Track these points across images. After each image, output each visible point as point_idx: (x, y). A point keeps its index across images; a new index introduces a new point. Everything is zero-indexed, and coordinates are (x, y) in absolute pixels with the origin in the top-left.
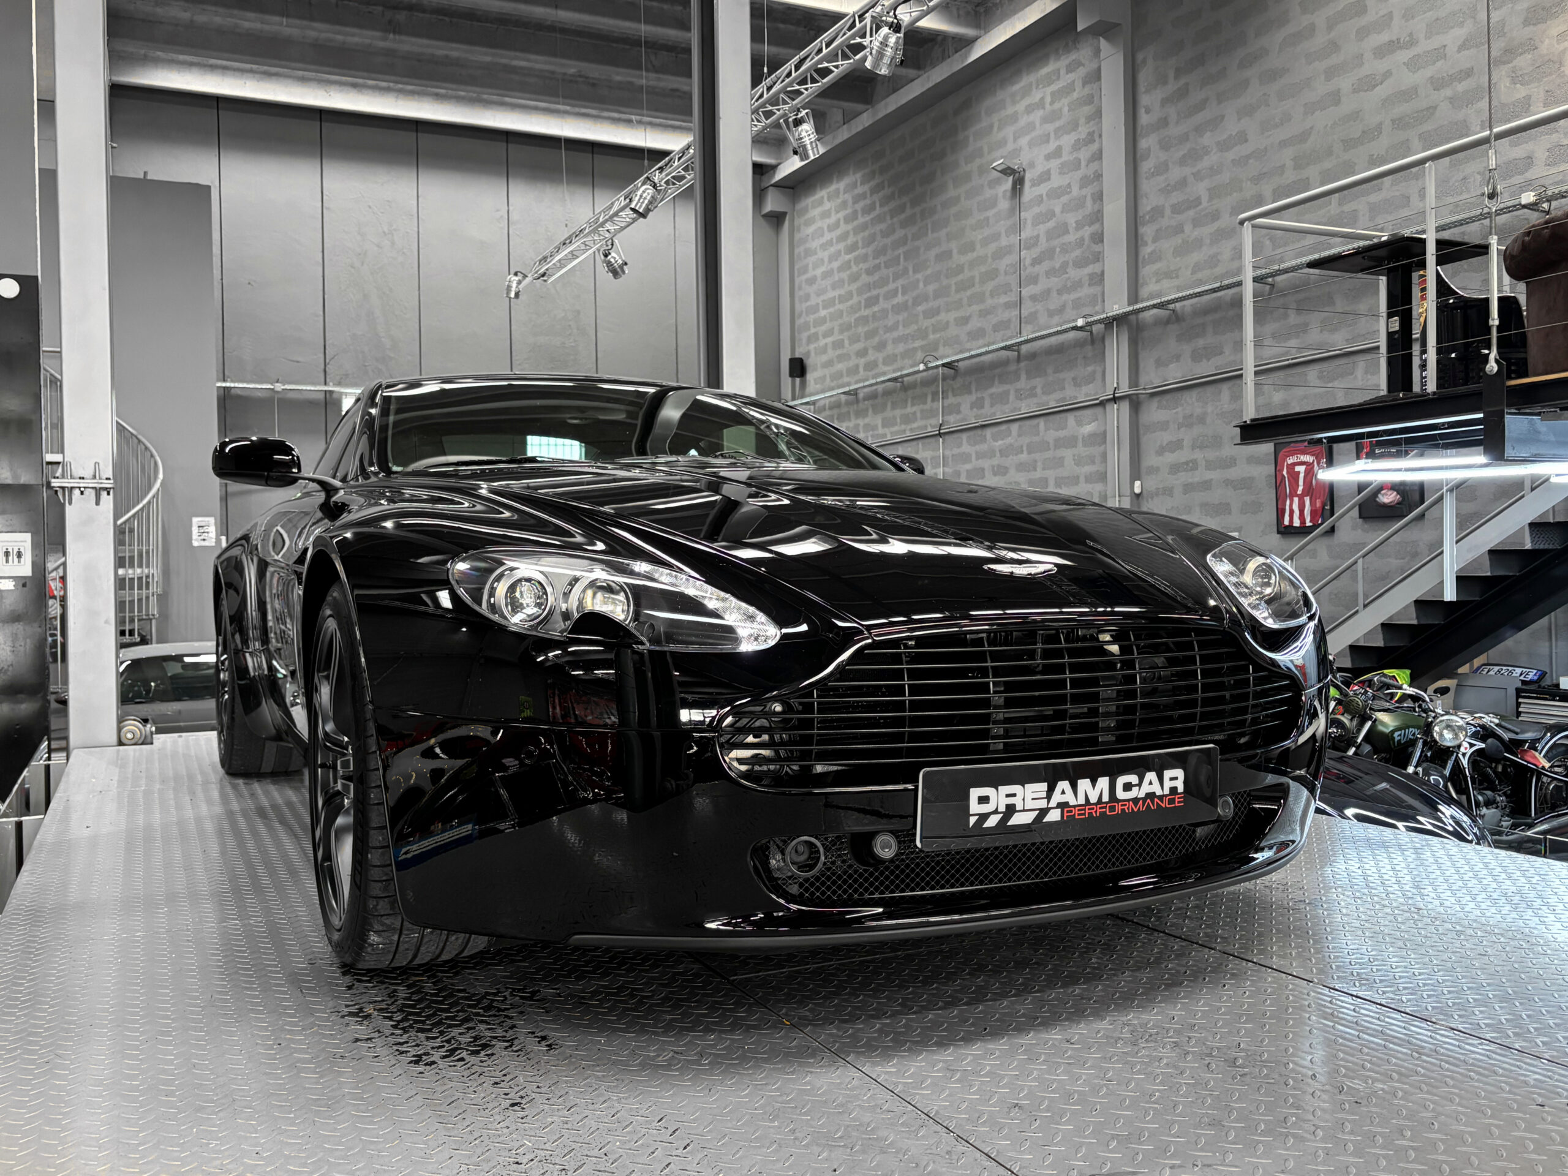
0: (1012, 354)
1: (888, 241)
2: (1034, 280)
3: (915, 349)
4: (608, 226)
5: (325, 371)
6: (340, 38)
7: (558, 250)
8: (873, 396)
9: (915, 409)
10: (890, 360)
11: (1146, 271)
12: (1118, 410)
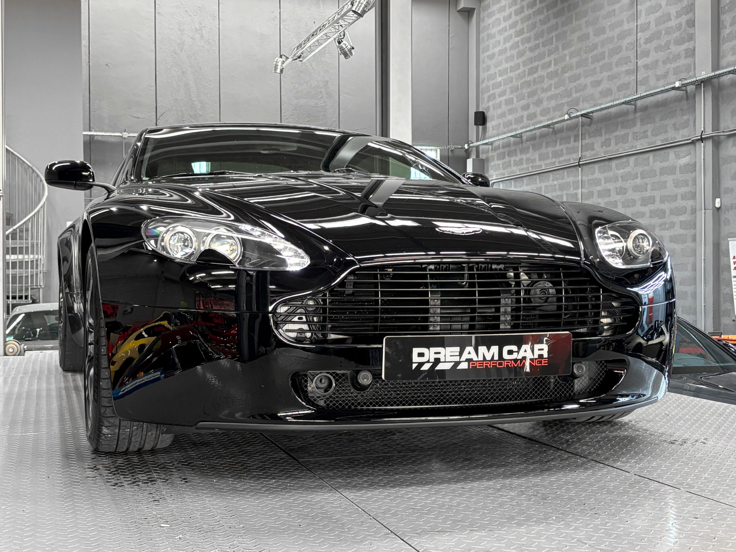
0: (631, 107)
1: (545, 27)
2: (646, 54)
3: (563, 105)
5: (156, 124)
7: (309, 39)
8: (533, 138)
9: (562, 146)
10: (545, 112)
11: (726, 47)
12: (704, 147)
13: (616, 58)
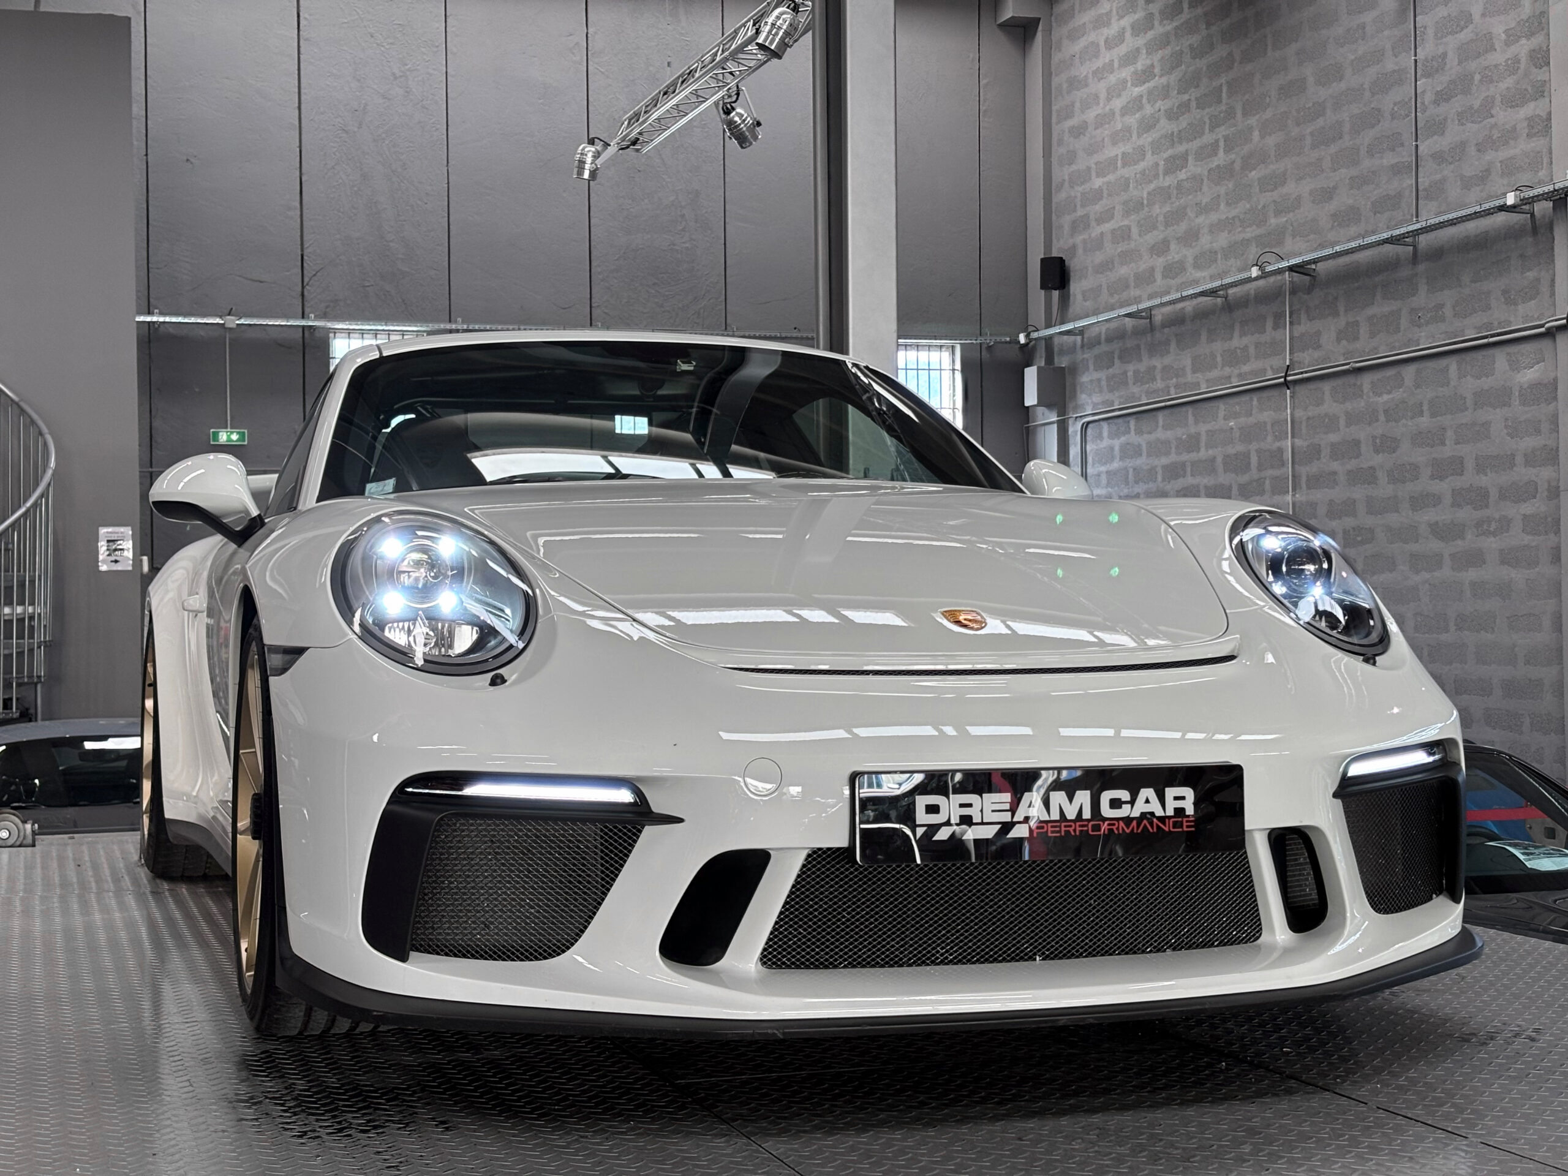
0: (1403, 251)
2: (1438, 127)
3: (1246, 243)
4: (731, 66)
5: (303, 295)
7: (655, 103)
8: (1177, 321)
9: (1246, 340)
10: (1205, 259)
13: (1367, 137)
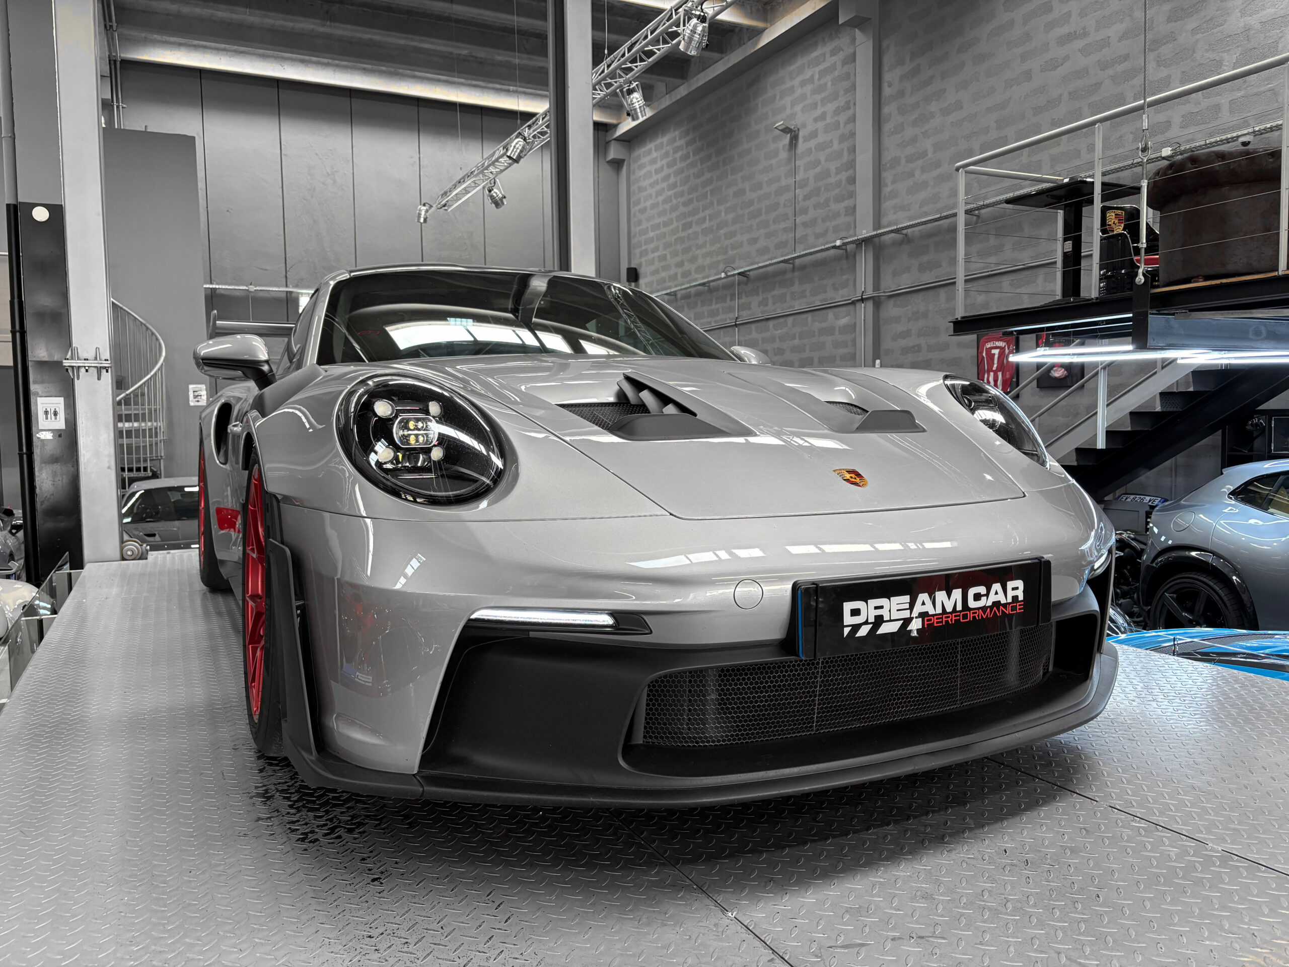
0: (788, 266)
1: (699, 181)
2: (805, 211)
3: (719, 262)
4: (492, 169)
5: (286, 277)
6: (291, 24)
7: (455, 187)
8: (687, 296)
9: (719, 306)
10: (700, 269)
11: (887, 205)
12: (865, 307)
13: (773, 215)
